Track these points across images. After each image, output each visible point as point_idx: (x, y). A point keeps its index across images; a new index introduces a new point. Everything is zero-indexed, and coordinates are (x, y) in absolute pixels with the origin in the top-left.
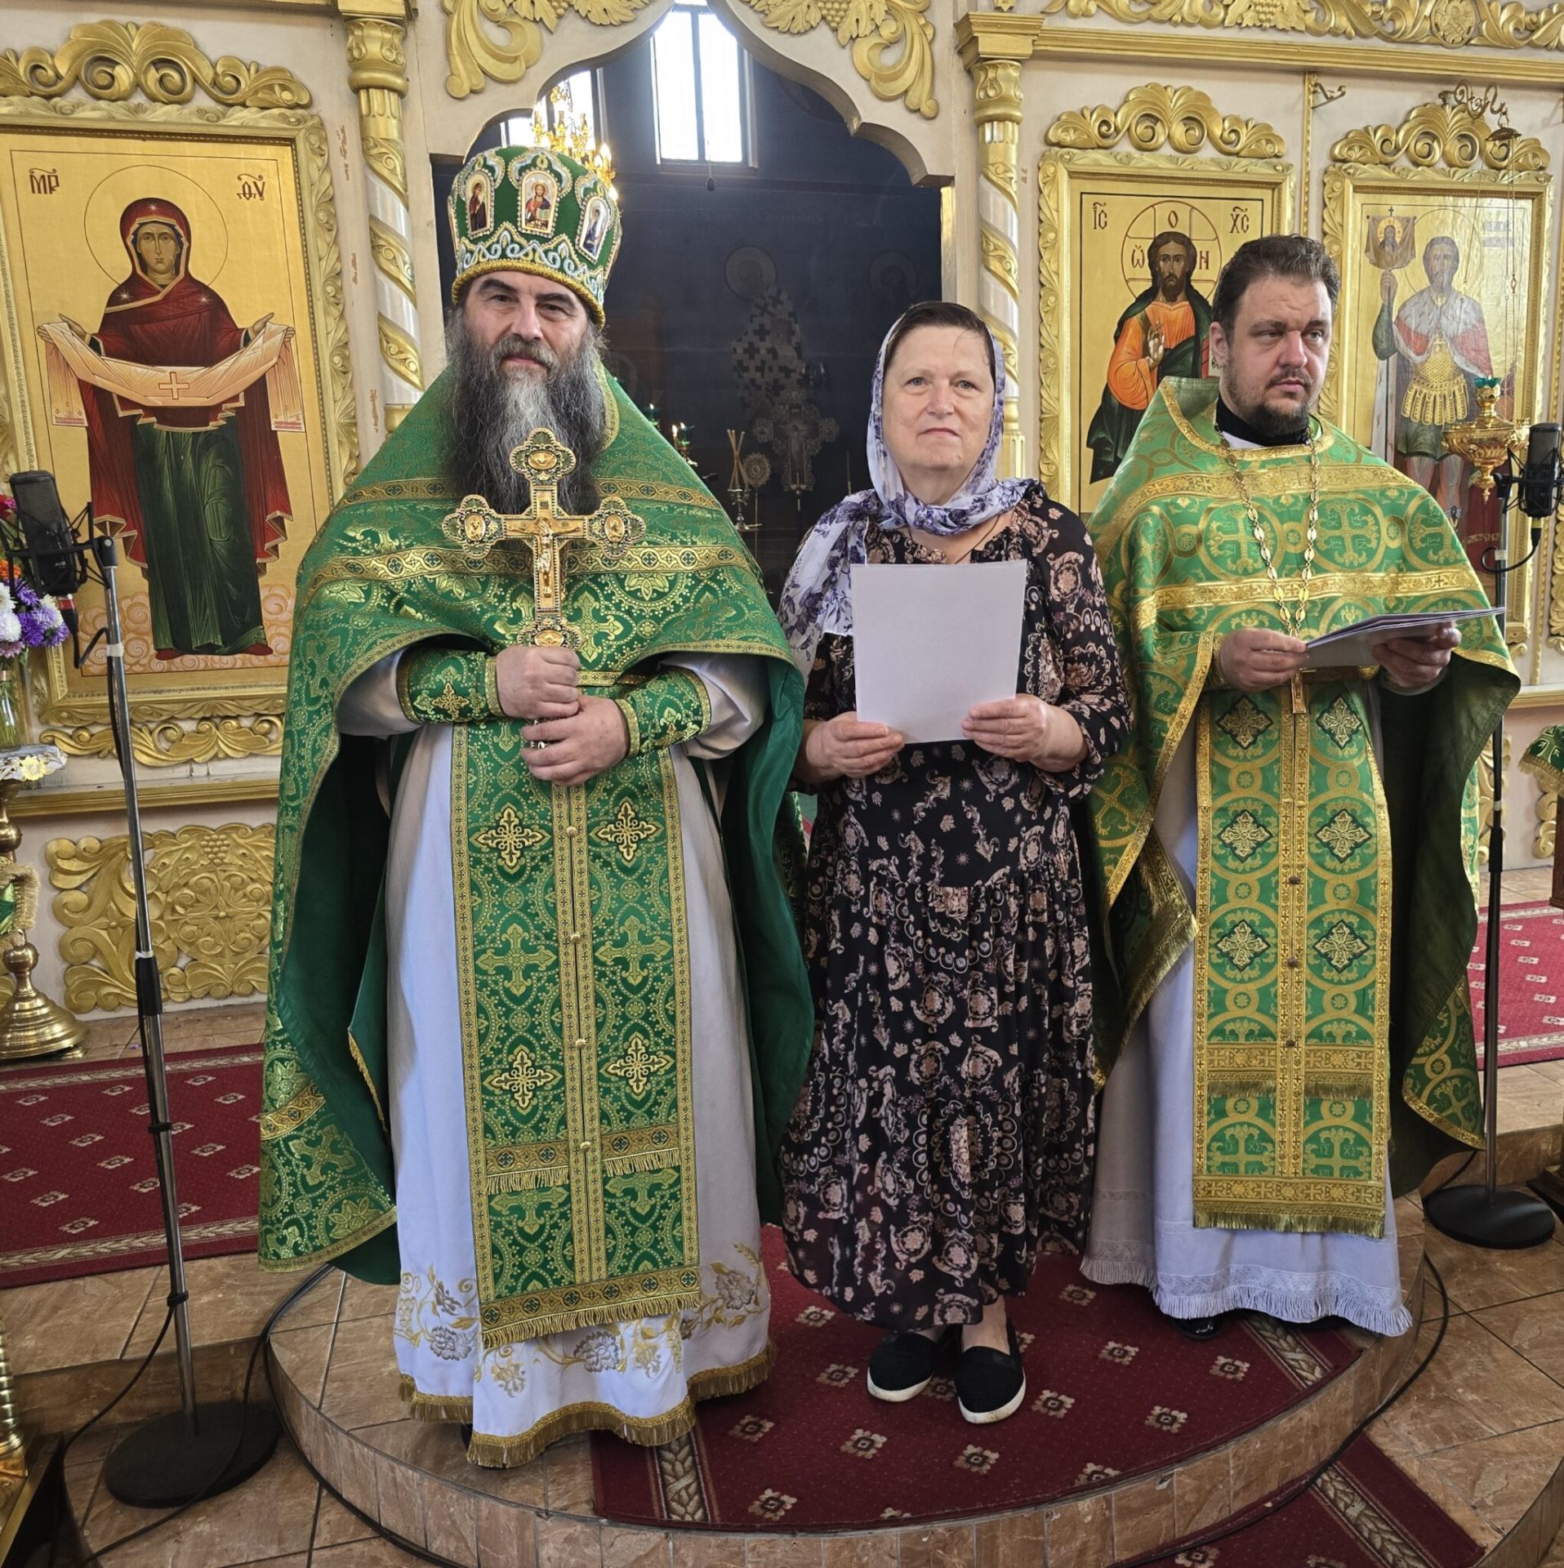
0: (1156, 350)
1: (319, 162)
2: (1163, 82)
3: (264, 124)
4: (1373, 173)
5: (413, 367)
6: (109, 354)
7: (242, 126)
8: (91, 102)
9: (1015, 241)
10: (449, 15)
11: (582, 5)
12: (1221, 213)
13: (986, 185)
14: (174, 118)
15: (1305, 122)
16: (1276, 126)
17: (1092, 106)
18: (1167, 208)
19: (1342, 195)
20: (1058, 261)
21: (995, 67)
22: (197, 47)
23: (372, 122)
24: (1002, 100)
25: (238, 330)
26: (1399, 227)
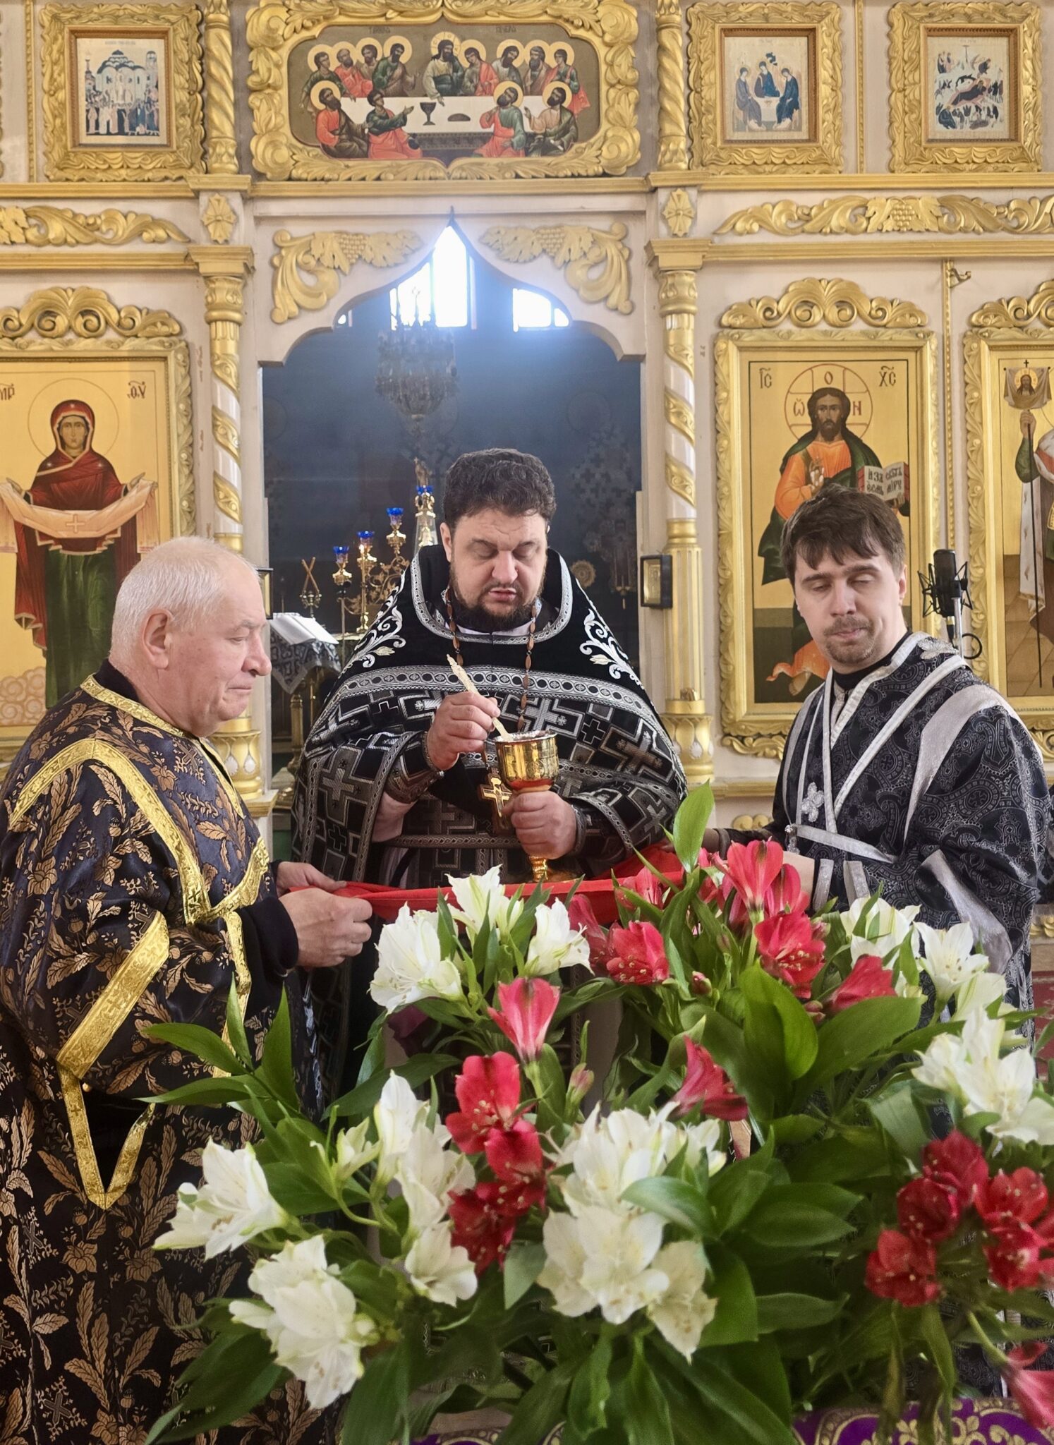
0: (817, 478)
1: (183, 371)
2: (818, 276)
3: (147, 348)
4: (1006, 335)
5: (234, 507)
6: (36, 503)
7: (134, 350)
8: (39, 340)
9: (692, 401)
10: (275, 268)
11: (368, 255)
12: (871, 372)
13: (667, 360)
14: (90, 347)
15: (944, 299)
16: (920, 303)
17: (758, 297)
18: (823, 370)
19: (979, 353)
20: (729, 413)
21: (673, 275)
22: (110, 300)
23: (217, 344)
24: (679, 299)
25: (120, 485)
26: (1034, 376)
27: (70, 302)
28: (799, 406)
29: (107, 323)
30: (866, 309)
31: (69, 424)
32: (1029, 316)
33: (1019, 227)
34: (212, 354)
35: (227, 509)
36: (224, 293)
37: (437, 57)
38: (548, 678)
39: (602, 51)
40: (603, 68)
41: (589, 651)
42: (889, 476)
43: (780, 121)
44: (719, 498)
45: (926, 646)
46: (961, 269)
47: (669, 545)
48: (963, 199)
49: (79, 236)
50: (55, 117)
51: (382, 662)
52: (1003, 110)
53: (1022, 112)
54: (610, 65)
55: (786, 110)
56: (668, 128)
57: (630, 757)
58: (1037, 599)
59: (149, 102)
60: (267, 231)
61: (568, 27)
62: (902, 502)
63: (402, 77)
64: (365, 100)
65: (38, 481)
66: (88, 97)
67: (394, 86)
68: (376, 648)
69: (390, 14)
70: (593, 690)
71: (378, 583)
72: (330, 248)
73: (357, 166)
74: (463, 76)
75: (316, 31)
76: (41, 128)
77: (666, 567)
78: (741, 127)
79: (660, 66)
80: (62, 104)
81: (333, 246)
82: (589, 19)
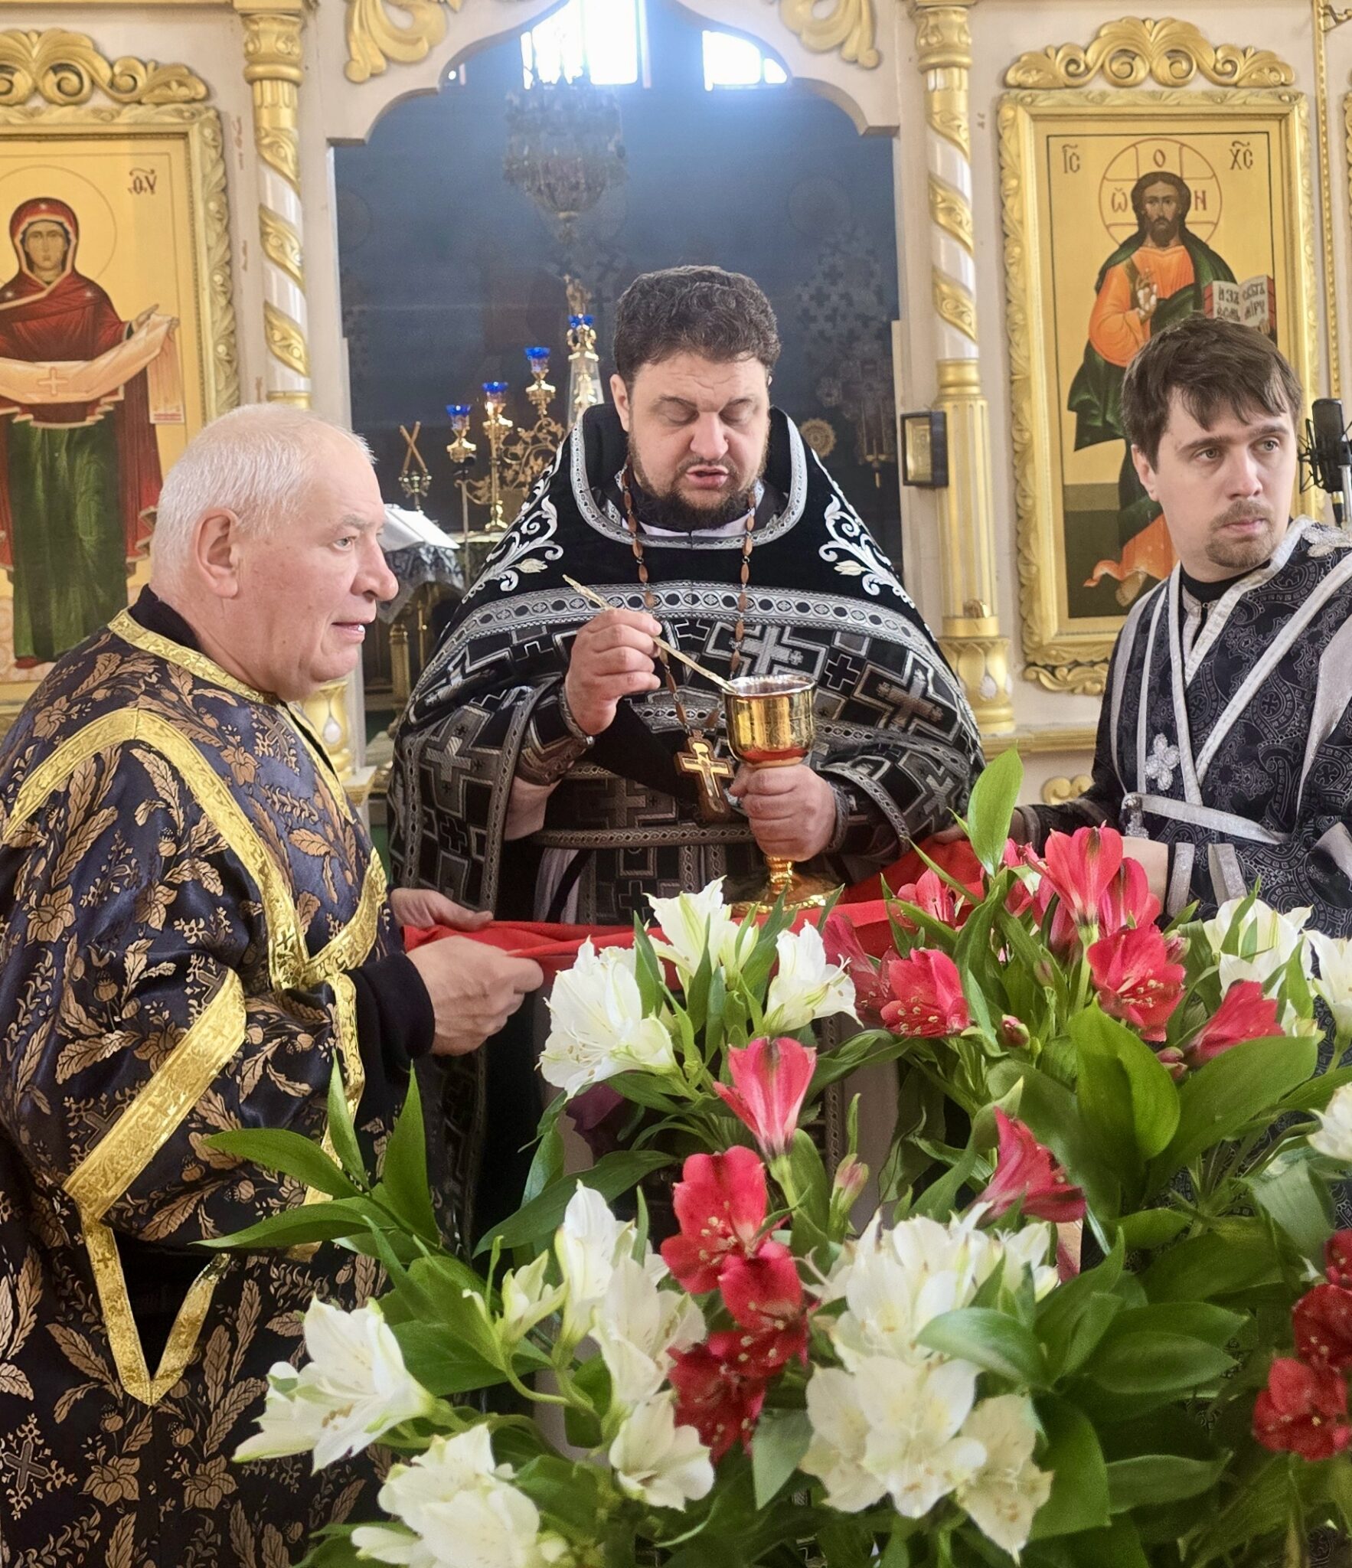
0: (1147, 299)
1: (213, 153)
2: (1140, 14)
3: (157, 119)
7: (135, 124)
9: (968, 191)
10: (351, 3)
12: (1218, 149)
13: (931, 133)
14: (69, 119)
15: (1316, 47)
17: (1057, 44)
18: (1153, 146)
20: (1022, 209)
21: (935, 13)
22: (97, 49)
23: (265, 114)
24: (946, 47)
25: (121, 323)
27: (35, 52)
28: (1119, 199)
29: (93, 82)
30: (1209, 61)
31: (38, 234)
34: (257, 129)
35: (286, 356)
36: (272, 39)
38: (775, 596)
41: (832, 557)
42: (1247, 295)
44: (1011, 330)
45: (1313, 537)
46: (1339, 6)
47: (942, 398)
51: (528, 584)
57: (897, 707)
62: (1265, 331)
68: (519, 561)
70: (840, 612)
71: (515, 457)
77: (938, 428)
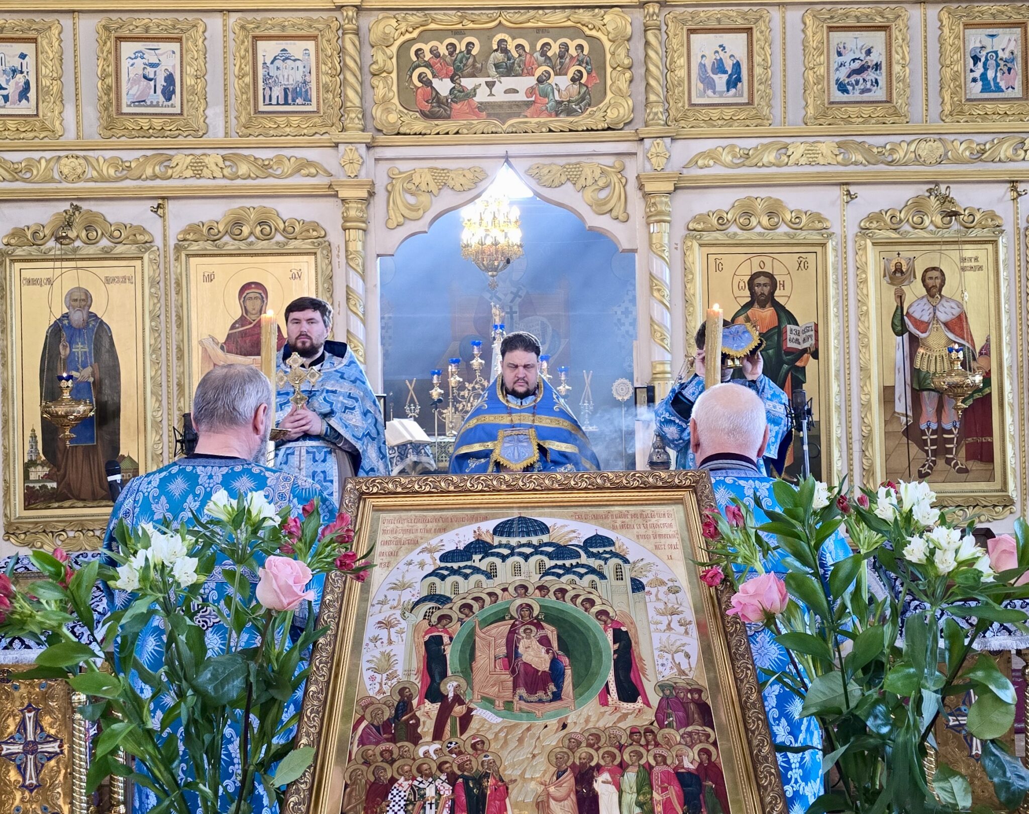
1: (327, 261)
3: (304, 246)
4: (886, 235)
5: (361, 354)
6: (228, 352)
7: (294, 249)
8: (232, 242)
9: (668, 281)
10: (389, 192)
11: (451, 183)
12: (791, 260)
13: (652, 254)
14: (265, 246)
15: (842, 211)
16: (825, 214)
17: (714, 210)
18: (759, 259)
19: (865, 248)
20: (695, 289)
21: (655, 197)
22: (278, 215)
23: (350, 243)
24: (659, 213)
25: (284, 339)
26: (904, 263)
27: (252, 217)
29: (276, 229)
30: (788, 217)
31: (251, 298)
32: (901, 221)
33: (893, 161)
34: (347, 251)
36: (354, 211)
37: (496, 50)
39: (607, 45)
40: (608, 56)
42: (804, 332)
43: (728, 90)
46: (853, 189)
47: (653, 379)
48: (854, 142)
49: (259, 173)
50: (242, 93)
52: (882, 81)
53: (894, 83)
54: (613, 54)
55: (733, 82)
56: (653, 98)
58: (907, 416)
59: (305, 82)
60: (384, 166)
61: (585, 29)
62: (813, 349)
63: (473, 65)
64: (447, 81)
65: (229, 336)
66: (265, 80)
67: (468, 70)
69: (465, 22)
72: (424, 179)
73: (443, 125)
74: (514, 63)
75: (415, 34)
76: (233, 101)
77: (651, 394)
78: (703, 94)
79: (647, 55)
80: (247, 85)
81: (428, 178)
82: (598, 23)
